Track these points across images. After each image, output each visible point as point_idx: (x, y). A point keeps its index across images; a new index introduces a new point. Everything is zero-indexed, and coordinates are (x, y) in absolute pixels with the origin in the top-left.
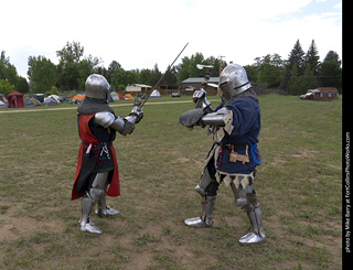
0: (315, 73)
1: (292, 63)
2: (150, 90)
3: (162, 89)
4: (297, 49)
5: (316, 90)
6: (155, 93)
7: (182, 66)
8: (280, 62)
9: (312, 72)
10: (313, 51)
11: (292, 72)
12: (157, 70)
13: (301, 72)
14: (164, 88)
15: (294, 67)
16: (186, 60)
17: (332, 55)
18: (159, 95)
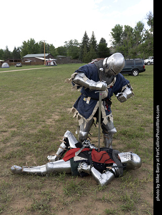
0: (96, 50)
1: (84, 45)
3: (10, 62)
4: (86, 37)
5: (96, 60)
6: (5, 65)
7: (23, 47)
8: (78, 44)
9: (94, 50)
10: (93, 38)
11: (84, 50)
12: (7, 50)
13: (88, 49)
14: (12, 61)
15: (85, 47)
16: (25, 43)
17: (103, 41)
18: (8, 66)
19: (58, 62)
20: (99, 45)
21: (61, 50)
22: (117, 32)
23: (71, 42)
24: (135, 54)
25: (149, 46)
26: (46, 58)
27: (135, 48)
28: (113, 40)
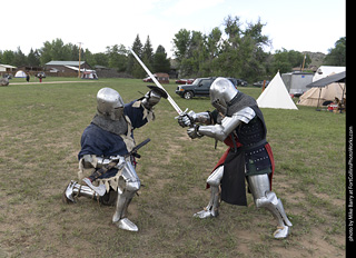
2: (15, 71)
3: (27, 70)
4: (137, 42)
5: (155, 75)
6: (20, 74)
7: (44, 49)
8: (125, 51)
10: (148, 44)
11: (135, 61)
12: (20, 52)
14: (29, 69)
16: (47, 44)
17: (161, 49)
18: (25, 75)
19: (100, 74)
20: (156, 55)
21: (100, 58)
22: (183, 40)
23: (115, 48)
24: (208, 70)
25: (227, 62)
26: (82, 67)
27: (208, 63)
28: (176, 49)
